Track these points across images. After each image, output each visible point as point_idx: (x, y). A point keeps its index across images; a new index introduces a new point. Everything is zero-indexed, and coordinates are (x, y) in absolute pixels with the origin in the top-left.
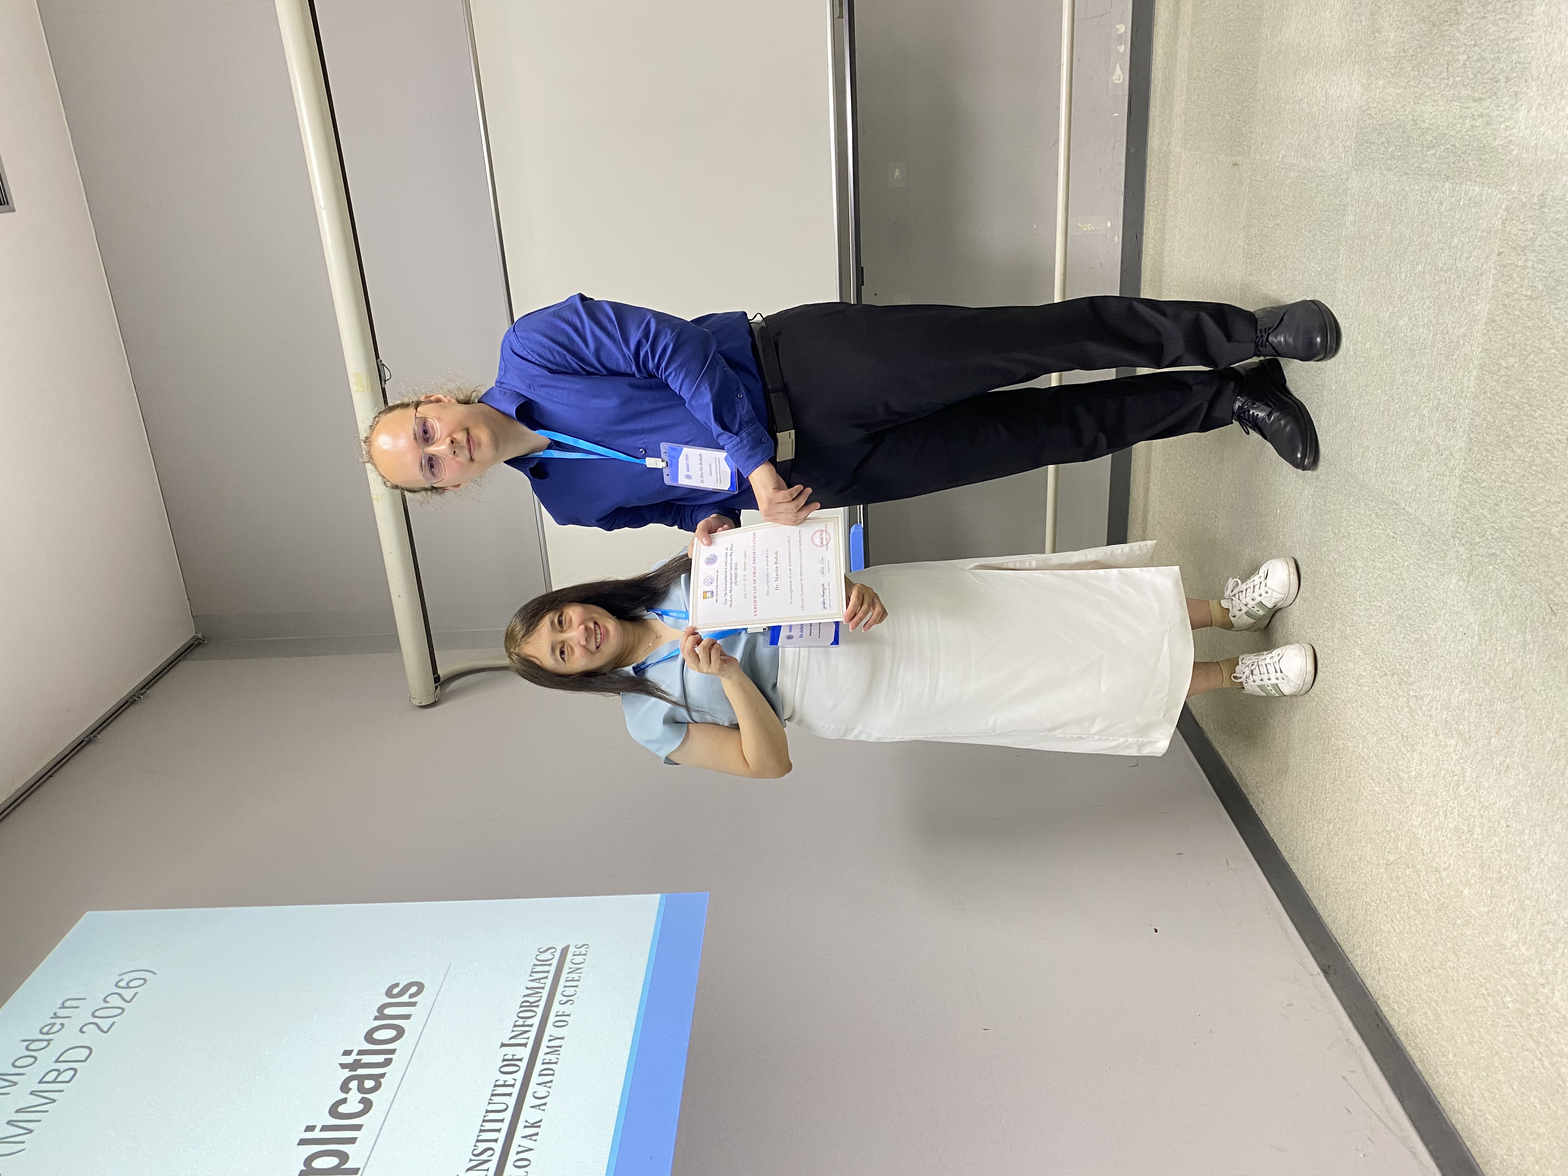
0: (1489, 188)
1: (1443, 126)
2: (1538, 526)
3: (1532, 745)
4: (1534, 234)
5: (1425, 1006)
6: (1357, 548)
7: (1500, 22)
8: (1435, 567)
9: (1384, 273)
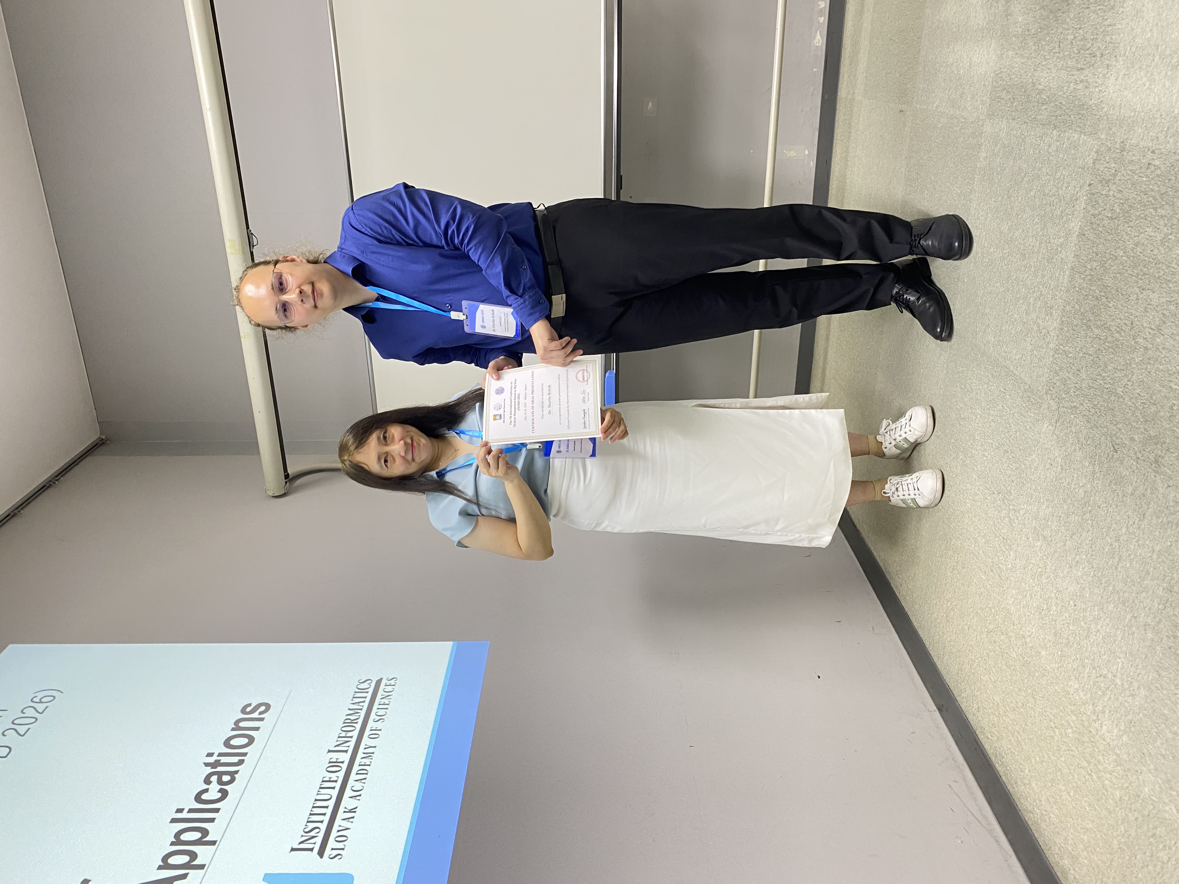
0: (1085, 135)
1: (1054, 88)
2: (1108, 386)
3: (1095, 547)
4: (1115, 171)
5: (1010, 735)
6: (977, 399)
7: (1099, 12)
8: (1032, 415)
9: (1006, 197)
